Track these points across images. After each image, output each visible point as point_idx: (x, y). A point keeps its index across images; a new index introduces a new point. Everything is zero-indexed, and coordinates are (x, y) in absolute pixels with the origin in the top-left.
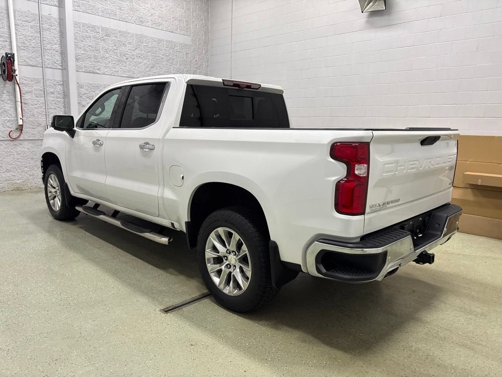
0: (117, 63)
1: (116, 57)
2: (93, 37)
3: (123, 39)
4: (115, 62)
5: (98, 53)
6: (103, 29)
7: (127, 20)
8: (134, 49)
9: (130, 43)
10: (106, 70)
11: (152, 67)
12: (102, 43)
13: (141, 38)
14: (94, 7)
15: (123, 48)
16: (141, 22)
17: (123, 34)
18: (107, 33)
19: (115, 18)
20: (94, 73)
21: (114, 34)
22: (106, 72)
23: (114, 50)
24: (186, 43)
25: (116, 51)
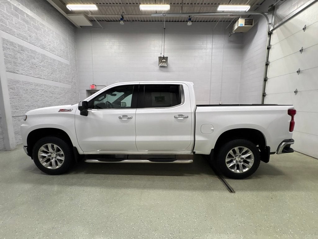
0: (30, 68)
1: (29, 65)
2: (12, 49)
3: (33, 55)
4: (29, 67)
5: (16, 60)
6: (19, 46)
7: (35, 44)
8: (40, 62)
9: (37, 58)
10: (23, 72)
11: (51, 74)
12: (19, 54)
13: (44, 56)
14: (11, 29)
15: (33, 60)
16: (43, 47)
17: (33, 51)
18: (22, 49)
19: (26, 41)
20: (14, 73)
21: (27, 50)
22: (23, 73)
23: (28, 60)
24: (67, 64)
25: (29, 61)
